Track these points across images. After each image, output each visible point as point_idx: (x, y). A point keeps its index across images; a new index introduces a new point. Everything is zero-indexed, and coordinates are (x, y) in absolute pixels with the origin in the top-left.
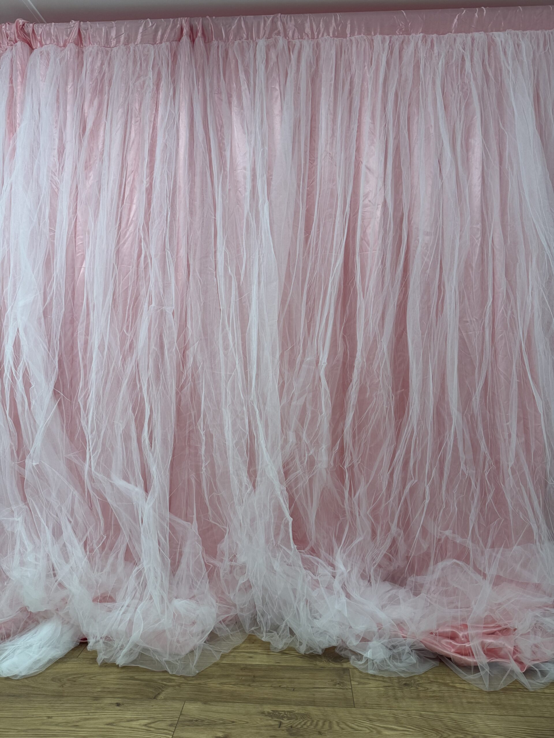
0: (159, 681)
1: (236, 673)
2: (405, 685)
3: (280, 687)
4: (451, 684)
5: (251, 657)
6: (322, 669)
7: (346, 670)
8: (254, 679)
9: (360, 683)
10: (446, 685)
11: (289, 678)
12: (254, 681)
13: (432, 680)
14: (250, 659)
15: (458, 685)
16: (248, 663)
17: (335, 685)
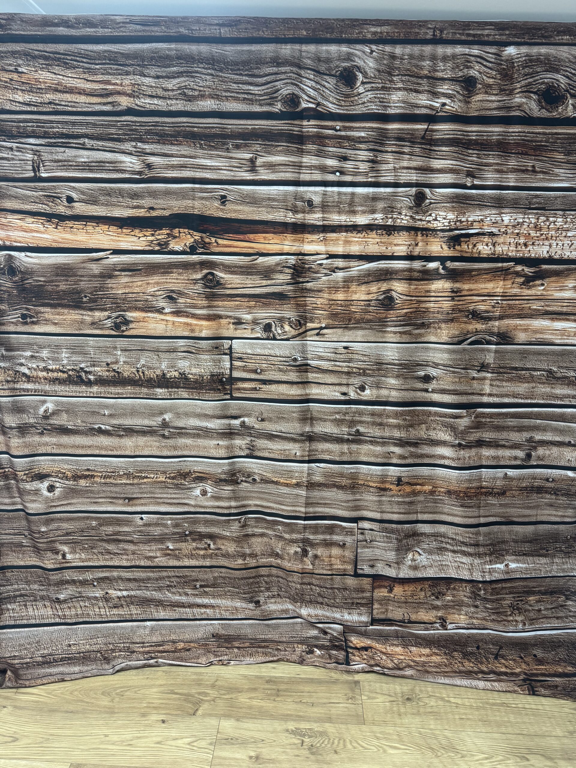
0: (196, 696)
1: (262, 686)
2: (408, 699)
3: (301, 701)
4: (446, 699)
5: (274, 668)
6: (336, 682)
7: (357, 683)
8: (278, 693)
9: (369, 698)
10: (442, 699)
11: (309, 692)
12: (278, 696)
13: (431, 694)
14: (273, 670)
15: (452, 700)
16: (272, 675)
17: (348, 700)
